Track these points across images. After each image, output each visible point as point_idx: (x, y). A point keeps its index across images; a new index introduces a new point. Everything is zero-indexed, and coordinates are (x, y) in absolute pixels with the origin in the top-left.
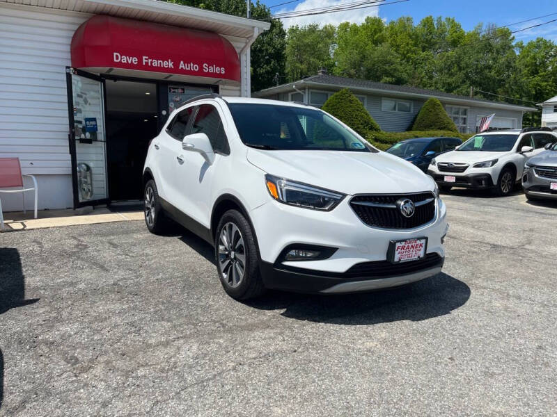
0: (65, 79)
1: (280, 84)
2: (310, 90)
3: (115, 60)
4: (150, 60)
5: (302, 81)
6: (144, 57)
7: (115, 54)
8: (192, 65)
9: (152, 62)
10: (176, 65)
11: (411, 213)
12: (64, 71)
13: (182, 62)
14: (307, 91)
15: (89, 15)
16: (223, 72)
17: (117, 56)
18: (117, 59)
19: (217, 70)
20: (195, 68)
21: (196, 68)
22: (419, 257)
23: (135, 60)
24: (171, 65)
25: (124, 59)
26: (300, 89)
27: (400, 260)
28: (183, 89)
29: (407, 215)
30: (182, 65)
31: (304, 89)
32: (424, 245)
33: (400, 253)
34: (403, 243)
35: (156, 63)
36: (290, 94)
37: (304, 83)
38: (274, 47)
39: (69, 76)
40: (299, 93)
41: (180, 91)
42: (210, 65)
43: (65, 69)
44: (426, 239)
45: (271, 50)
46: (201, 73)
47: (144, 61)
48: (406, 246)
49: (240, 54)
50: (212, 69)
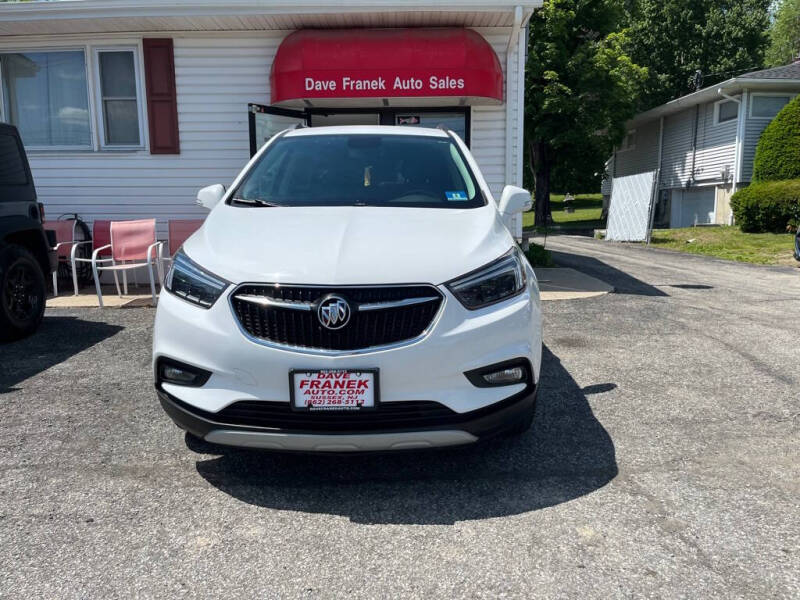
0: (247, 120)
1: (701, 88)
2: (752, 94)
3: (308, 89)
4: (352, 83)
5: (733, 80)
6: (345, 79)
7: (307, 80)
8: (412, 80)
9: (355, 85)
10: (389, 83)
11: (339, 323)
12: (246, 109)
13: (398, 79)
14: (745, 95)
15: (286, 33)
16: (461, 85)
17: (310, 82)
18: (310, 86)
19: (452, 84)
20: (417, 84)
21: (419, 85)
22: (359, 405)
23: (332, 85)
24: (382, 85)
25: (319, 86)
26: (732, 95)
27: (310, 405)
28: (418, 118)
29: (331, 325)
30: (398, 83)
31: (741, 92)
32: (370, 384)
33: (308, 392)
34: (315, 377)
35: (360, 85)
36: (716, 106)
37: (736, 83)
38: (743, 27)
39: (252, 117)
40: (732, 102)
41: (413, 120)
42: (441, 76)
43: (246, 107)
44: (376, 373)
45: (738, 33)
46: (426, 91)
47: (345, 84)
48: (323, 381)
49: (506, 53)
50: (443, 84)
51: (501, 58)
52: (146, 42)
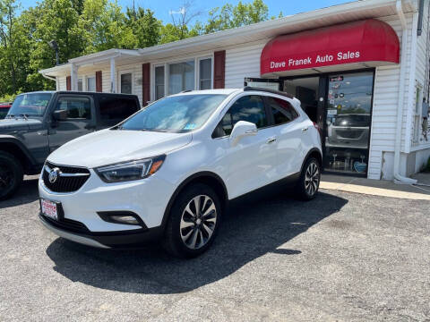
3: (271, 68)
4: (294, 62)
6: (290, 60)
7: (271, 63)
8: (327, 56)
10: (314, 60)
13: (318, 57)
16: (358, 55)
18: (273, 66)
19: (352, 55)
21: (331, 58)
23: (283, 64)
24: (309, 61)
27: (45, 213)
33: (44, 207)
35: (298, 63)
41: (340, 79)
42: (345, 51)
46: (335, 62)
47: (290, 63)
48: (46, 204)
49: (402, 31)
50: (346, 56)
51: (398, 34)
52: (215, 53)
